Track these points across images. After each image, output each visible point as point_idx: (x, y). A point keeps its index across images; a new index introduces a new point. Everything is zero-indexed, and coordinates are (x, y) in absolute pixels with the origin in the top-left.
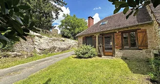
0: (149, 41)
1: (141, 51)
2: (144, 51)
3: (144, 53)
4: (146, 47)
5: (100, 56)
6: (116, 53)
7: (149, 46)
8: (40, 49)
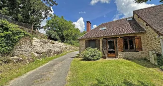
0: (143, 45)
1: (138, 52)
2: (140, 52)
3: (140, 54)
4: (141, 49)
5: (105, 58)
6: (119, 54)
7: (143, 49)
8: (37, 53)
